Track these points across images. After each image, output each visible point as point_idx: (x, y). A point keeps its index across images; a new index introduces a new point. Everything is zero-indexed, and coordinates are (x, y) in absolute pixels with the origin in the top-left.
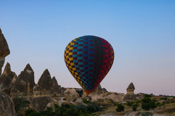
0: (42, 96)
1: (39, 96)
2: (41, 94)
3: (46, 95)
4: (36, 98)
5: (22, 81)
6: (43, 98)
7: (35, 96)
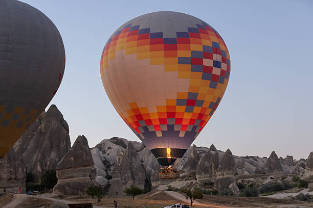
0: (225, 176)
1: (221, 177)
2: (223, 175)
3: (228, 176)
4: (219, 179)
5: (206, 163)
6: (225, 179)
7: (218, 177)
